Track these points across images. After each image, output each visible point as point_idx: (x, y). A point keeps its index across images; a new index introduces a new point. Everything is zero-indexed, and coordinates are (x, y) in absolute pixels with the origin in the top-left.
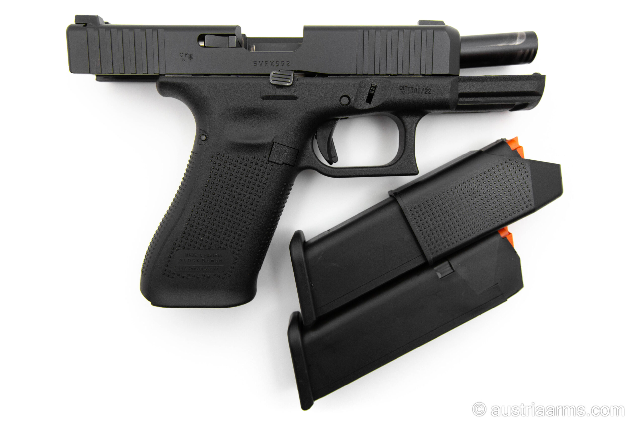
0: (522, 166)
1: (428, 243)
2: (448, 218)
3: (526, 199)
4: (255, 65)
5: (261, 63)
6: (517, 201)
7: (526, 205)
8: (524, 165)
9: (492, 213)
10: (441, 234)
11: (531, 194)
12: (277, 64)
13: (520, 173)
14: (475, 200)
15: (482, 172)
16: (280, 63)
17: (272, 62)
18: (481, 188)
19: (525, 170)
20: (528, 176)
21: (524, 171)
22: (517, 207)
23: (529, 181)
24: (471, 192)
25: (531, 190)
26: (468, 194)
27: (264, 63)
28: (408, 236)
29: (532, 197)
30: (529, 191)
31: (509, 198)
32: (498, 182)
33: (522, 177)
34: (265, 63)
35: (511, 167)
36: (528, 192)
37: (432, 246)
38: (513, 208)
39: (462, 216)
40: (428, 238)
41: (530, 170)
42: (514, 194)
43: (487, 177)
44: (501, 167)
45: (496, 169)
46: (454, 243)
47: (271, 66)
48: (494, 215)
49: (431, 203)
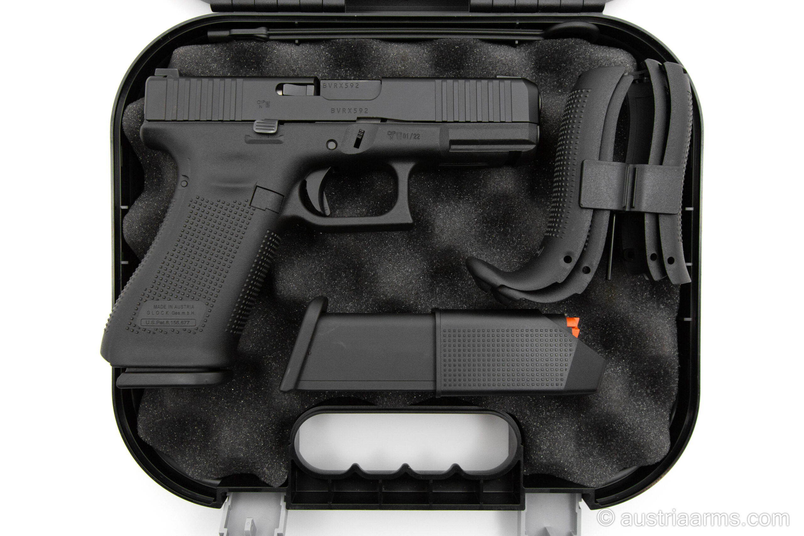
0: (569, 342)
1: (445, 373)
2: (476, 357)
3: (559, 377)
4: (333, 112)
5: (339, 110)
6: (550, 375)
7: (557, 382)
8: (571, 342)
9: (521, 374)
10: (462, 370)
11: (566, 374)
12: (355, 111)
13: (565, 348)
14: (511, 353)
15: (530, 329)
16: (358, 110)
17: (350, 109)
18: (521, 343)
19: (571, 348)
20: (570, 354)
21: (569, 348)
22: (547, 379)
23: (570, 360)
24: (510, 343)
25: (568, 370)
26: (507, 343)
27: (341, 110)
28: (428, 354)
29: (566, 377)
30: (566, 370)
31: (544, 367)
32: (540, 346)
33: (564, 353)
34: (343, 110)
35: (559, 337)
36: (564, 371)
37: (448, 378)
38: (543, 379)
39: (491, 363)
40: (447, 368)
41: (575, 350)
42: (550, 366)
43: (532, 335)
44: (549, 332)
45: (544, 333)
46: (470, 386)
47: (349, 113)
48: (522, 377)
49: (467, 333)
